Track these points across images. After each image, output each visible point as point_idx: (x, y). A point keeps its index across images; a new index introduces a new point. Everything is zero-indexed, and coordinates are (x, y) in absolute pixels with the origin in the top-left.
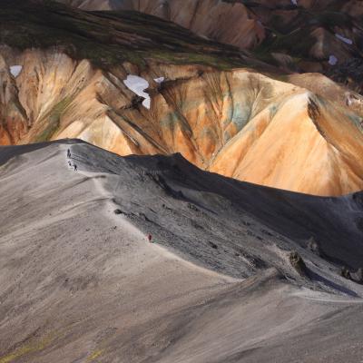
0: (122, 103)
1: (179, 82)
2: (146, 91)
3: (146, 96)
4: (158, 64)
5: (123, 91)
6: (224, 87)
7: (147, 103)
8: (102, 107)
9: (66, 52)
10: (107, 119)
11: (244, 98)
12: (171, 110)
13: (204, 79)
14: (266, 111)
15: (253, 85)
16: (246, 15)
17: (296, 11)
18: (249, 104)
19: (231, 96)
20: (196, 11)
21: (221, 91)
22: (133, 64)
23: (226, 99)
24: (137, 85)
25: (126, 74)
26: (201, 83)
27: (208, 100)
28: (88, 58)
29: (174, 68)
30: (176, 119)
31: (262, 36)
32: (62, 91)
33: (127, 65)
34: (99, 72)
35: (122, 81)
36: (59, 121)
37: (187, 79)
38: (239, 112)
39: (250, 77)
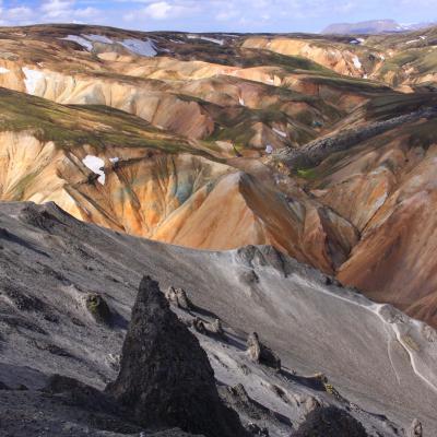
0: (80, 178)
1: (131, 161)
2: (102, 169)
3: (102, 173)
4: (114, 146)
5: (81, 169)
6: (170, 167)
7: (102, 180)
8: (61, 182)
9: (35, 135)
10: (64, 191)
11: (187, 177)
12: (123, 186)
13: (153, 160)
14: (204, 188)
15: (195, 166)
16: (199, 111)
17: (241, 109)
18: (191, 181)
19: (175, 174)
20: (157, 108)
21: (167, 170)
22: (92, 146)
23: (171, 177)
24: (94, 163)
25: (85, 154)
26: (150, 163)
27: (155, 178)
28: (53, 140)
29: (127, 150)
30: (126, 193)
31: (211, 129)
32: (29, 168)
33: (87, 147)
34: (61, 152)
35: (81, 160)
36: (23, 193)
37: (138, 160)
38: (181, 188)
39: (193, 159)
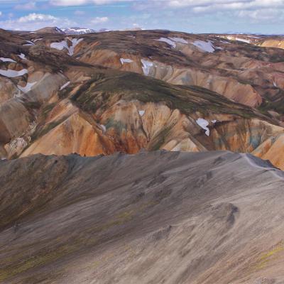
0: (195, 132)
1: (224, 123)
2: (207, 127)
3: (207, 129)
4: (213, 113)
5: (196, 125)
6: (247, 127)
7: (207, 133)
8: (186, 134)
9: (167, 105)
10: (189, 140)
11: (257, 133)
12: (220, 137)
13: (237, 122)
14: (269, 140)
15: (261, 127)
16: (252, 90)
18: (259, 136)
19: (250, 131)
21: (245, 129)
22: (201, 113)
23: (247, 133)
24: (203, 123)
25: (198, 117)
26: (235, 124)
27: (238, 133)
28: (178, 108)
29: (221, 116)
30: (222, 141)
31: (261, 102)
32: (165, 124)
33: (198, 113)
34: (184, 116)
35: (195, 120)
36: (164, 140)
37: (228, 122)
38: (254, 140)
